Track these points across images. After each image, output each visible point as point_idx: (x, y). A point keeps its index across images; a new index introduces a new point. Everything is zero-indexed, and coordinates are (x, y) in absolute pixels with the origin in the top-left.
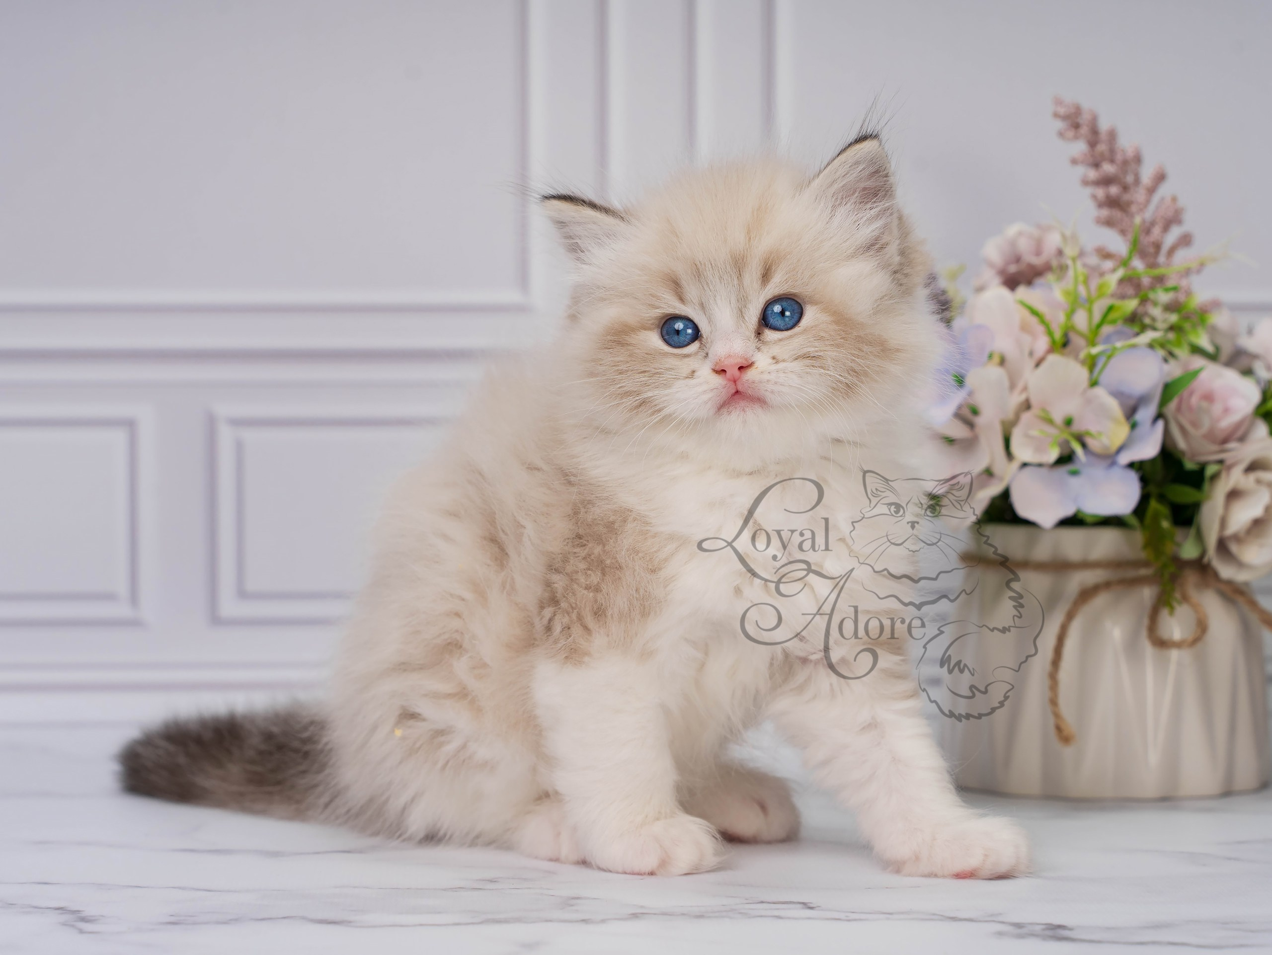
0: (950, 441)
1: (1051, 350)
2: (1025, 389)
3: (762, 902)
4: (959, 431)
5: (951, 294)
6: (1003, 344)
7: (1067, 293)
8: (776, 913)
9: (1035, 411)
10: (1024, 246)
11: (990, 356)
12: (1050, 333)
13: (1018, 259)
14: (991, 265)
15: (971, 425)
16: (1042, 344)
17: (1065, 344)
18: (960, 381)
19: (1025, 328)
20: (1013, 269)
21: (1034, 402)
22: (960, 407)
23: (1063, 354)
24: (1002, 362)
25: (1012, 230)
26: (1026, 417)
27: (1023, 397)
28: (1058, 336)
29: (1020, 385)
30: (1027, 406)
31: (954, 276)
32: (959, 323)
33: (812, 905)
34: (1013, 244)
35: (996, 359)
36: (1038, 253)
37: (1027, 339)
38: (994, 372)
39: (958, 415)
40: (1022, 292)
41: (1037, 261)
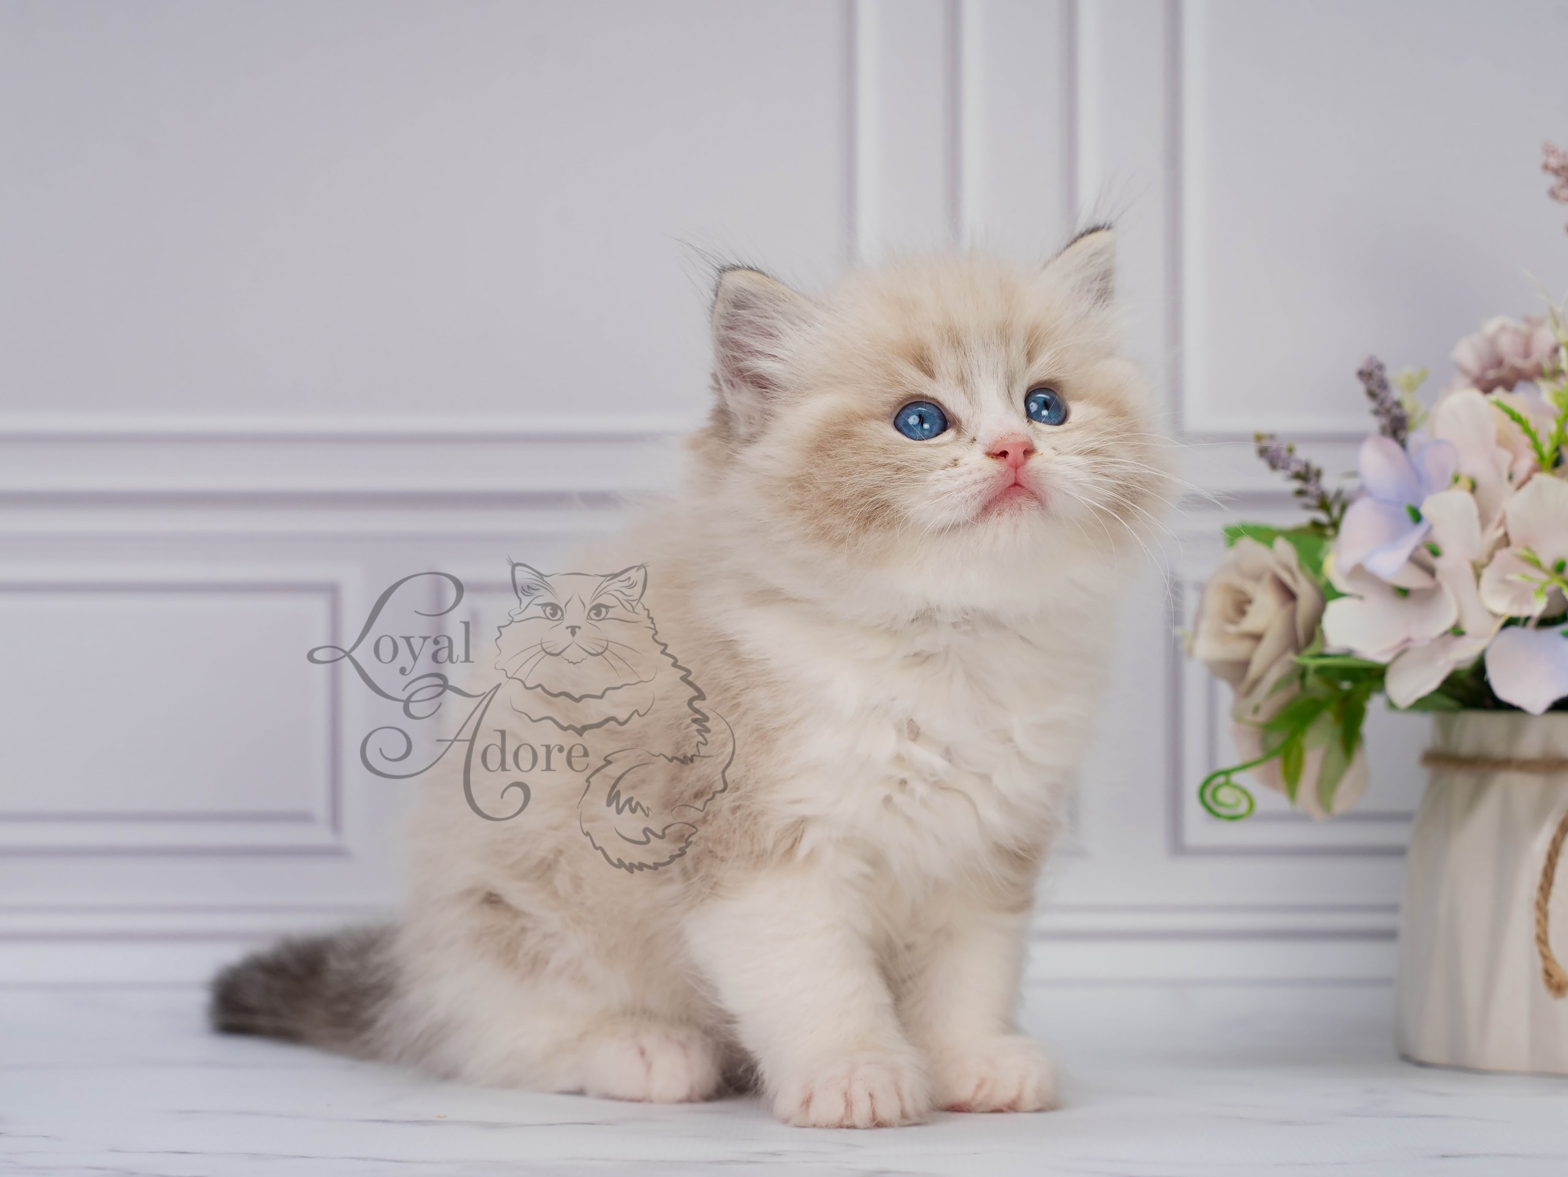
0: (1403, 593)
1: (1537, 469)
2: (1502, 522)
4: (1415, 580)
5: (1408, 406)
6: (1475, 465)
7: (1557, 395)
9: (1516, 549)
10: (1508, 346)
11: (1456, 480)
12: (1536, 446)
13: (1499, 363)
14: (1465, 372)
15: (1431, 572)
16: (1527, 461)
17: (1557, 463)
18: (1417, 517)
19: (1503, 442)
20: (1492, 374)
21: (1513, 536)
22: (1417, 548)
23: (1554, 474)
24: (1473, 488)
25: (1491, 326)
26: (1502, 554)
27: (1500, 532)
28: (1547, 448)
29: (1497, 517)
30: (1505, 541)
31: (1411, 386)
32: (1414, 438)
34: (1492, 341)
35: (1464, 483)
36: (1527, 354)
37: (1506, 456)
38: (1460, 497)
39: (1415, 560)
40: (1499, 394)
41: (1520, 363)
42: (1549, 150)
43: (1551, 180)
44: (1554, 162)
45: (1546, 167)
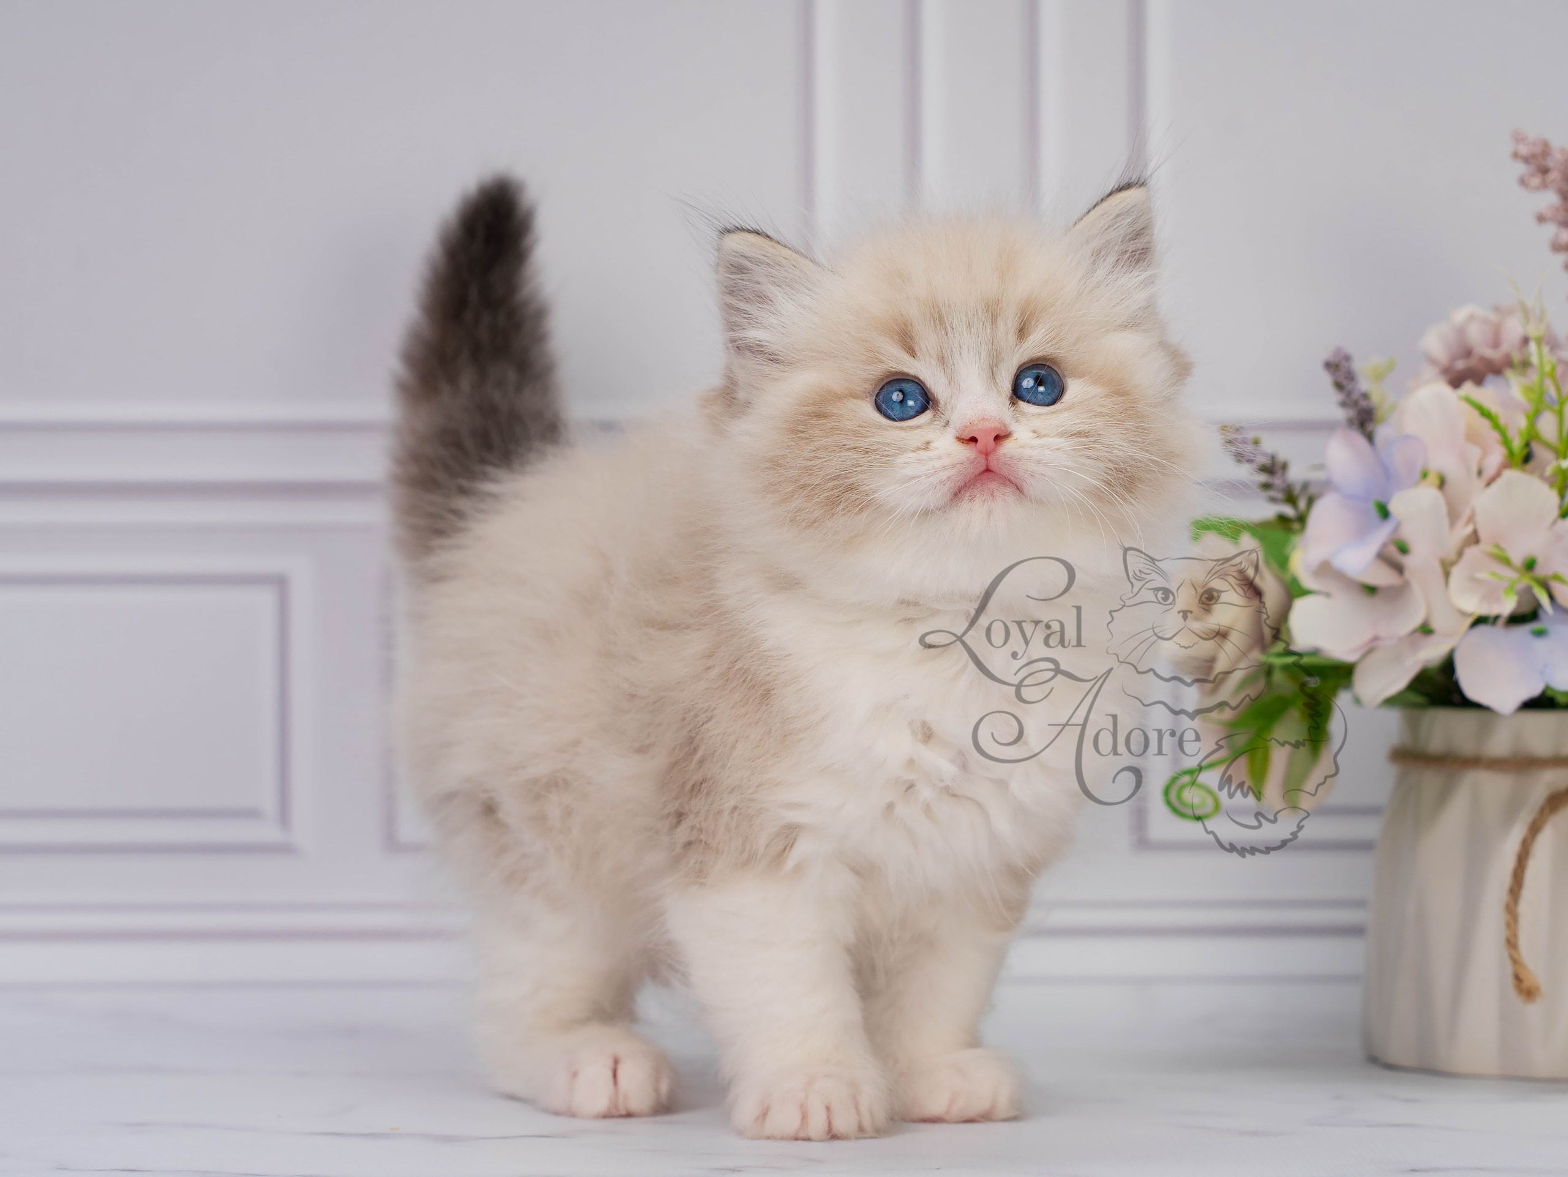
0: (1371, 590)
1: (1507, 464)
2: (1471, 519)
4: (1382, 577)
5: (1375, 399)
6: (1443, 461)
7: (1528, 390)
9: (1485, 546)
10: (1476, 336)
11: (1425, 475)
12: (1506, 442)
13: (1468, 353)
14: (1433, 361)
15: (1399, 569)
16: (1496, 456)
17: (1527, 458)
18: (1384, 513)
19: (1472, 437)
20: (1460, 365)
21: (1482, 534)
22: (1385, 545)
23: (1524, 471)
24: (1442, 483)
25: (1460, 315)
26: (1471, 552)
27: (1469, 529)
28: (1517, 444)
29: (1466, 513)
30: (1474, 538)
31: (1379, 376)
32: (1382, 432)
34: (1461, 331)
35: (1433, 479)
36: (1496, 344)
37: (1475, 452)
38: (1427, 495)
39: (1382, 557)
40: (1468, 388)
41: (1489, 353)
42: (1519, 138)
43: (1521, 168)
44: (1524, 150)
45: (1516, 155)
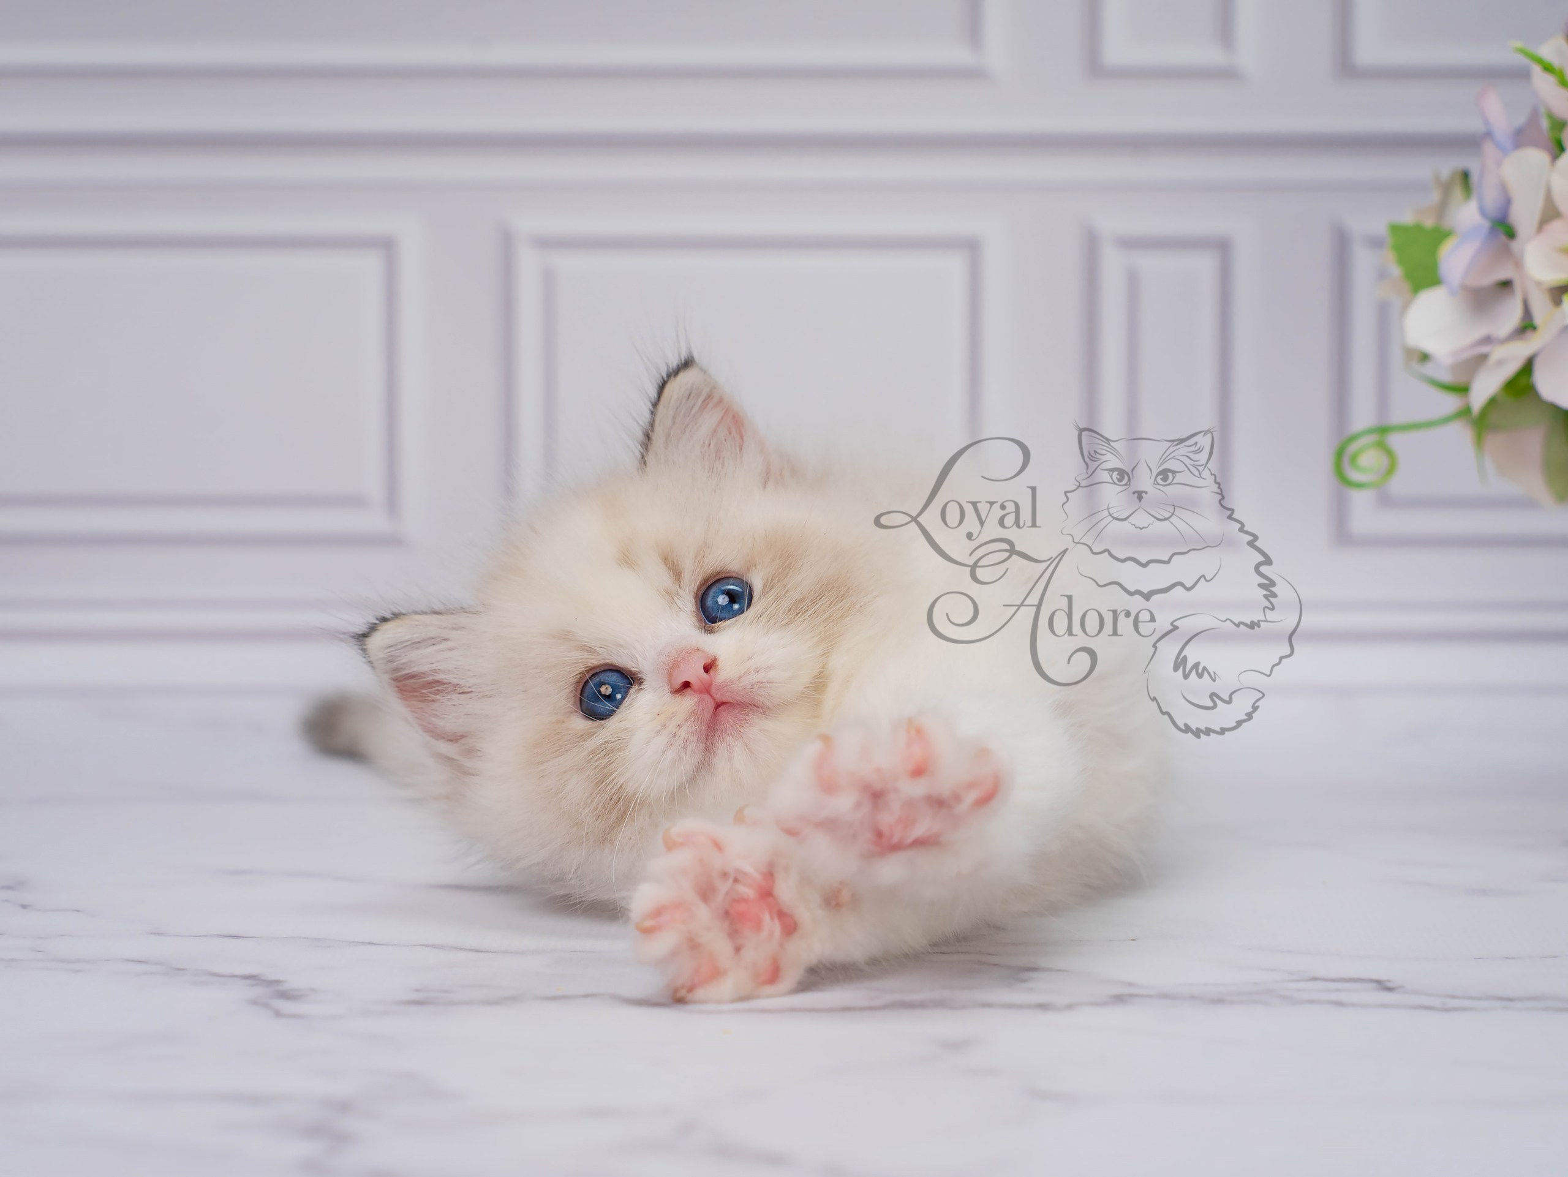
3: (1315, 979)
8: (1335, 997)
33: (1390, 985)
